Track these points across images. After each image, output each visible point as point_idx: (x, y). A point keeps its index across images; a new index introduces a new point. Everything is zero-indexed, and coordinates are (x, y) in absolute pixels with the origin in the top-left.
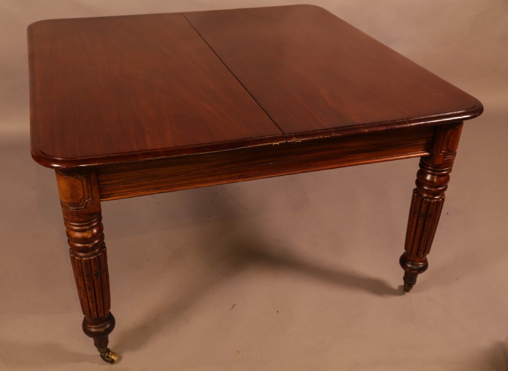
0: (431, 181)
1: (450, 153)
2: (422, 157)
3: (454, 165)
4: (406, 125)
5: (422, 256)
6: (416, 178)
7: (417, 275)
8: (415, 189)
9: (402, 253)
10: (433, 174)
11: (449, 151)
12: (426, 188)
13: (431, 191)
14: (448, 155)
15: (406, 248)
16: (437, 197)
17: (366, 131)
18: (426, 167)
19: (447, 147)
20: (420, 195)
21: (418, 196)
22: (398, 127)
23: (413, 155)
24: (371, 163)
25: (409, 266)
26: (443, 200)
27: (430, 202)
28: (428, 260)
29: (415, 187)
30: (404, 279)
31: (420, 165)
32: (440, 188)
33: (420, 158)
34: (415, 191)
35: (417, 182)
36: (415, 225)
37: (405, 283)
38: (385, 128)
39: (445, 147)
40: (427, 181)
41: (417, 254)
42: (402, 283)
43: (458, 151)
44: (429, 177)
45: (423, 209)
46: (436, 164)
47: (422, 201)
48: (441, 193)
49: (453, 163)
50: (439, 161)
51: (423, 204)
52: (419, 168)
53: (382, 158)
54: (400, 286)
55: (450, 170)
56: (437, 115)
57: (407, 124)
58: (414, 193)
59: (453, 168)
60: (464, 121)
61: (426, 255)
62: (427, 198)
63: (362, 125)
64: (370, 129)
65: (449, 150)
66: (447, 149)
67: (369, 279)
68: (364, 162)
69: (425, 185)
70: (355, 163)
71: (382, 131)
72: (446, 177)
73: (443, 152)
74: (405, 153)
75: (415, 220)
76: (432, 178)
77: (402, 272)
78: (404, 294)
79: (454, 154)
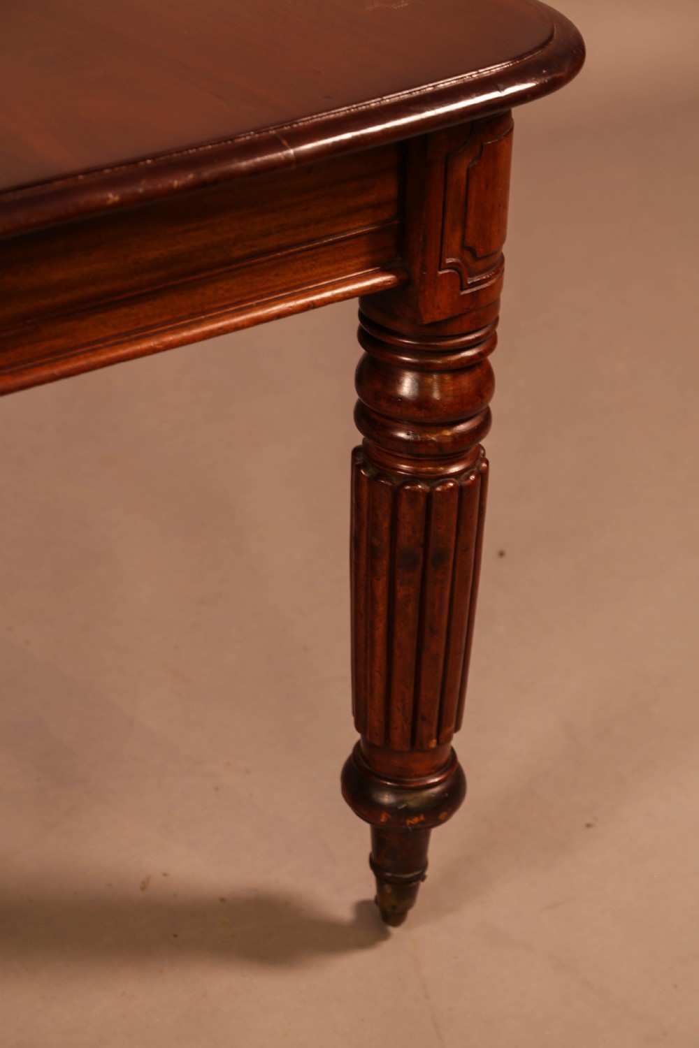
0: (422, 401)
1: (481, 265)
2: (367, 298)
3: (502, 313)
4: (280, 155)
5: (433, 744)
6: (355, 397)
7: (427, 835)
8: (356, 452)
9: (347, 752)
10: (422, 370)
11: (475, 257)
12: (402, 435)
13: (426, 443)
14: (472, 276)
15: (360, 724)
16: (455, 469)
17: (112, 197)
18: (388, 340)
19: (463, 238)
20: (386, 471)
21: (375, 479)
22: (244, 164)
23: (328, 294)
24: (153, 351)
25: (387, 799)
26: (483, 476)
27: (429, 496)
28: (462, 759)
29: (358, 439)
30: (375, 864)
31: (364, 338)
32: (462, 427)
33: (355, 304)
34: (360, 461)
35: (364, 416)
36: (382, 609)
37: (381, 881)
38: (191, 176)
39: (454, 241)
40: (403, 400)
41: (414, 740)
42: (366, 886)
43: (512, 249)
44: (407, 386)
45: (408, 533)
46: (427, 319)
47: (396, 494)
48: (468, 447)
49: (495, 305)
50: (438, 305)
51: (404, 508)
52: (359, 352)
53: (199, 323)
54: (361, 906)
55: (490, 342)
56: (404, 95)
57: (283, 148)
58: (356, 468)
59: (499, 330)
60: (517, 112)
61: (449, 738)
62: (414, 478)
63: (86, 172)
64: (128, 190)
65: (472, 251)
66: (464, 247)
67: (223, 900)
68: (122, 352)
69: (399, 422)
70: (82, 362)
71: (180, 190)
72: (478, 372)
73: (449, 261)
74: (293, 290)
75: (381, 587)
76: (421, 386)
77: (360, 835)
78: (385, 936)
79: (497, 267)
